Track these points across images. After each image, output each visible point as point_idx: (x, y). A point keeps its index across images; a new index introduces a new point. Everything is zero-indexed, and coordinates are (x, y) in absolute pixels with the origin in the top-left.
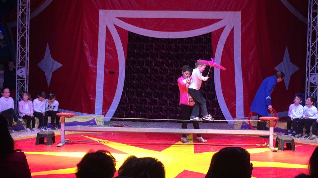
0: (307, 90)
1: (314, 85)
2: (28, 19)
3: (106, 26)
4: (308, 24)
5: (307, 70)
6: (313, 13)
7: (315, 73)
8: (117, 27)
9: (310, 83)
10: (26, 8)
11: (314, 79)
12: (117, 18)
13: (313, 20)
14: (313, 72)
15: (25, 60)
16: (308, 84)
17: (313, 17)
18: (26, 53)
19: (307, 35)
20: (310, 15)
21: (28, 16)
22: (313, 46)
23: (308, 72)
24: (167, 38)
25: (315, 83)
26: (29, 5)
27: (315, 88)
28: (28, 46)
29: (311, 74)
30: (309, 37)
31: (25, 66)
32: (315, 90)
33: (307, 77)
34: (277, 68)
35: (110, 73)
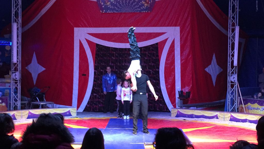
0: (229, 86)
1: (233, 83)
2: (20, 35)
4: (229, 38)
5: (228, 72)
6: (232, 29)
7: (234, 73)
8: (88, 41)
9: (231, 81)
10: (18, 27)
11: (233, 79)
13: (232, 34)
14: (233, 73)
15: (18, 67)
16: (229, 83)
17: (232, 31)
18: (19, 61)
19: (228, 46)
20: (230, 31)
21: (20, 33)
22: (232, 53)
23: (229, 73)
24: (125, 48)
25: (234, 81)
26: (21, 24)
27: (235, 85)
28: (20, 55)
29: (231, 75)
30: (230, 47)
31: (18, 71)
32: (235, 86)
33: (228, 77)
34: (207, 70)
35: (83, 75)
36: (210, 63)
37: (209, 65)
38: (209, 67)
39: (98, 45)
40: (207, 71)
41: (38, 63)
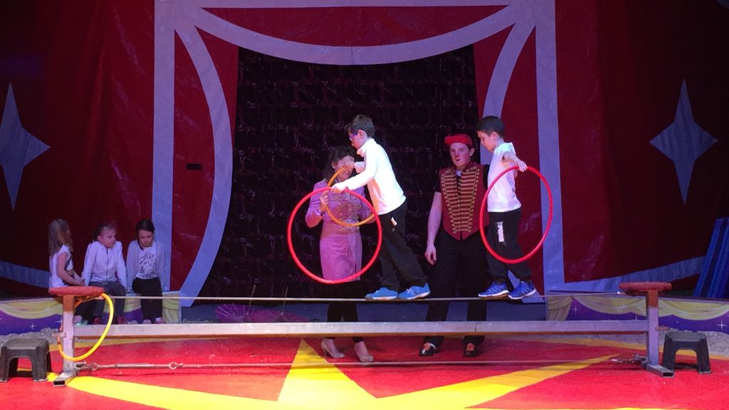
3: (176, 35)
8: (205, 36)
12: (205, 9)
24: (350, 64)
34: (656, 142)
35: (190, 167)
36: (670, 119)
37: (666, 125)
38: (665, 132)
39: (244, 54)
40: (661, 149)
41: (25, 125)
